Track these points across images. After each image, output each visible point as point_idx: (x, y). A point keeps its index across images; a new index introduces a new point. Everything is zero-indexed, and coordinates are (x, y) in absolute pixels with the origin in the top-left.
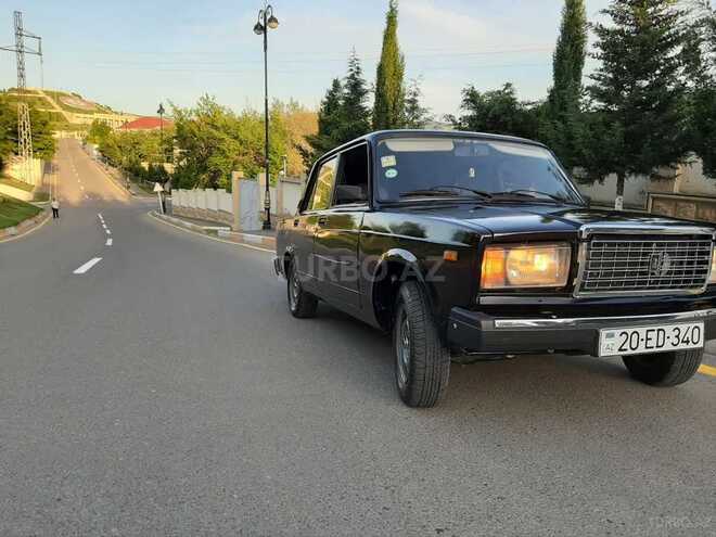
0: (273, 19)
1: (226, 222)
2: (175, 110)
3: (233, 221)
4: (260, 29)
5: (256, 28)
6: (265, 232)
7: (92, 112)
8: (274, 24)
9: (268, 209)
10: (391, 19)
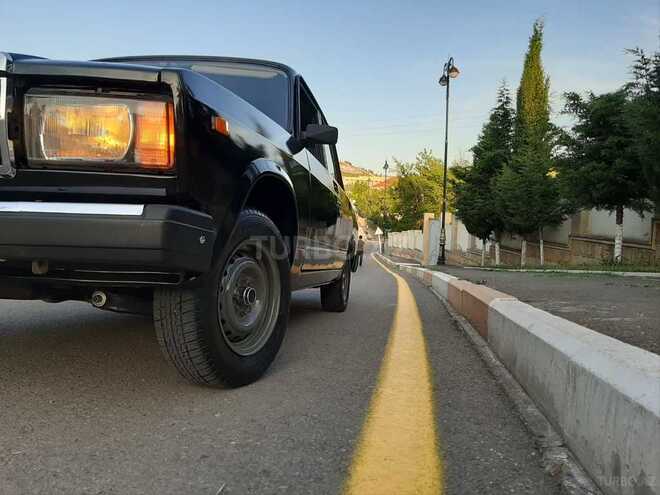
0: (454, 70)
1: (418, 260)
2: (399, 165)
3: (422, 259)
4: (445, 80)
5: (441, 79)
6: (440, 267)
7: (357, 175)
8: (455, 73)
9: (443, 246)
10: (536, 42)
